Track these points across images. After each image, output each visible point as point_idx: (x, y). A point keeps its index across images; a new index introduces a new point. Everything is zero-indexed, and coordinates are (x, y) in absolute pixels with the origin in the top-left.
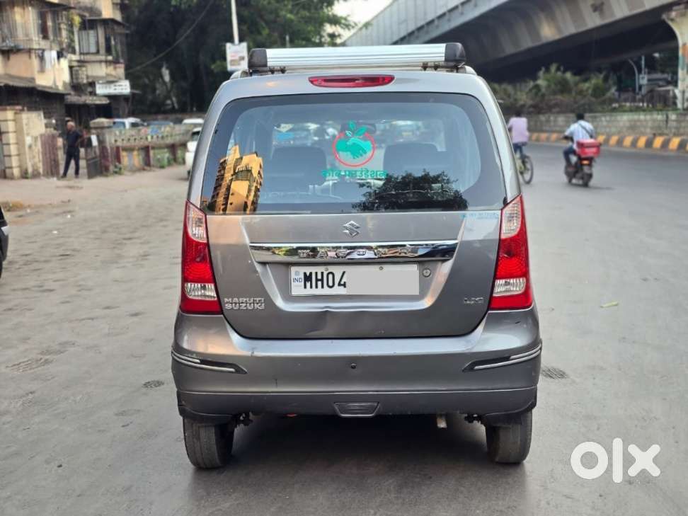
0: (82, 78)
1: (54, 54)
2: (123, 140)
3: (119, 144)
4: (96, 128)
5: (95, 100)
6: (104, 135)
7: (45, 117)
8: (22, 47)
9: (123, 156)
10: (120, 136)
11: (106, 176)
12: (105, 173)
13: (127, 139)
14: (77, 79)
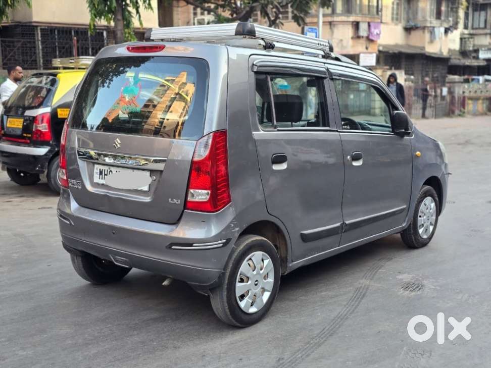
0: (469, 47)
1: (442, 30)
2: (470, 92)
3: (467, 94)
4: (448, 83)
5: (474, 62)
6: (454, 88)
7: (406, 74)
8: (419, 25)
9: (468, 104)
10: (468, 89)
11: (451, 117)
12: (451, 115)
13: (474, 91)
14: (465, 47)
